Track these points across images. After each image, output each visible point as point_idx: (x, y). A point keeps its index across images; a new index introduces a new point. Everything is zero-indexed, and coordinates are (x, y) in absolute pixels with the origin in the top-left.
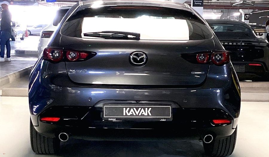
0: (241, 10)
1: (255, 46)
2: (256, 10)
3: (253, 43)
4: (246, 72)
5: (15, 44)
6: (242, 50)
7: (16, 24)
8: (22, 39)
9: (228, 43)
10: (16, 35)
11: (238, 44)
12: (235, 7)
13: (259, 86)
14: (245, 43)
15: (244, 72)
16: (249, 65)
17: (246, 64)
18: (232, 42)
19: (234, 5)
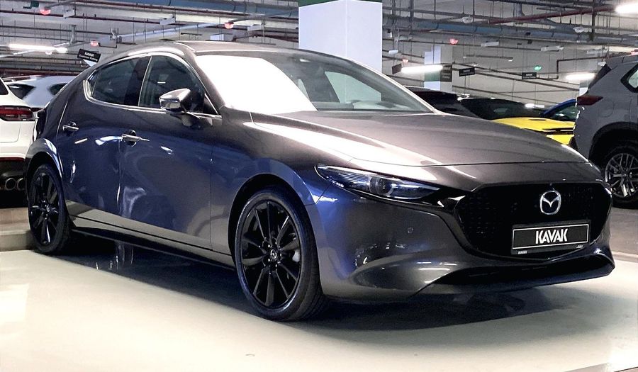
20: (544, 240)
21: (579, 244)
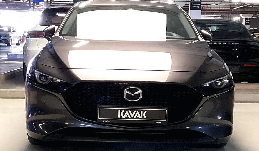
0: (241, 15)
1: (250, 46)
2: (257, 15)
3: (248, 43)
4: (240, 73)
5: (10, 49)
6: (237, 49)
7: (12, 29)
8: (18, 44)
9: (222, 43)
10: (12, 40)
11: (232, 44)
12: (235, 11)
13: (255, 88)
14: (239, 43)
15: (239, 72)
16: (244, 65)
17: (240, 64)
18: (227, 41)
19: (233, 9)
20: (125, 116)
21: (158, 121)
